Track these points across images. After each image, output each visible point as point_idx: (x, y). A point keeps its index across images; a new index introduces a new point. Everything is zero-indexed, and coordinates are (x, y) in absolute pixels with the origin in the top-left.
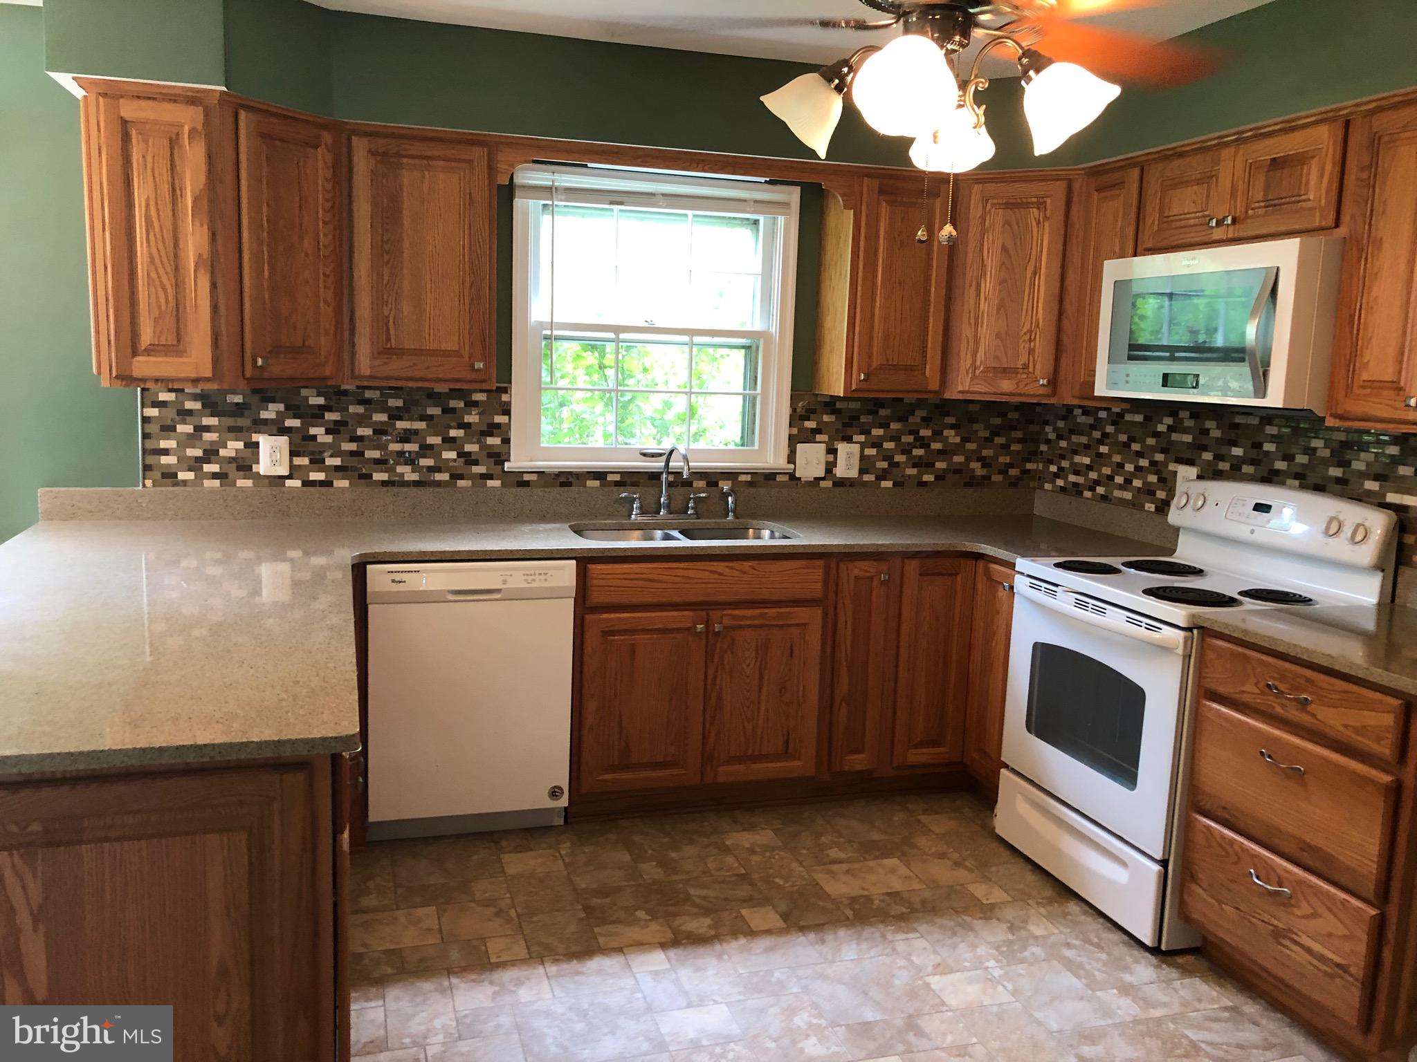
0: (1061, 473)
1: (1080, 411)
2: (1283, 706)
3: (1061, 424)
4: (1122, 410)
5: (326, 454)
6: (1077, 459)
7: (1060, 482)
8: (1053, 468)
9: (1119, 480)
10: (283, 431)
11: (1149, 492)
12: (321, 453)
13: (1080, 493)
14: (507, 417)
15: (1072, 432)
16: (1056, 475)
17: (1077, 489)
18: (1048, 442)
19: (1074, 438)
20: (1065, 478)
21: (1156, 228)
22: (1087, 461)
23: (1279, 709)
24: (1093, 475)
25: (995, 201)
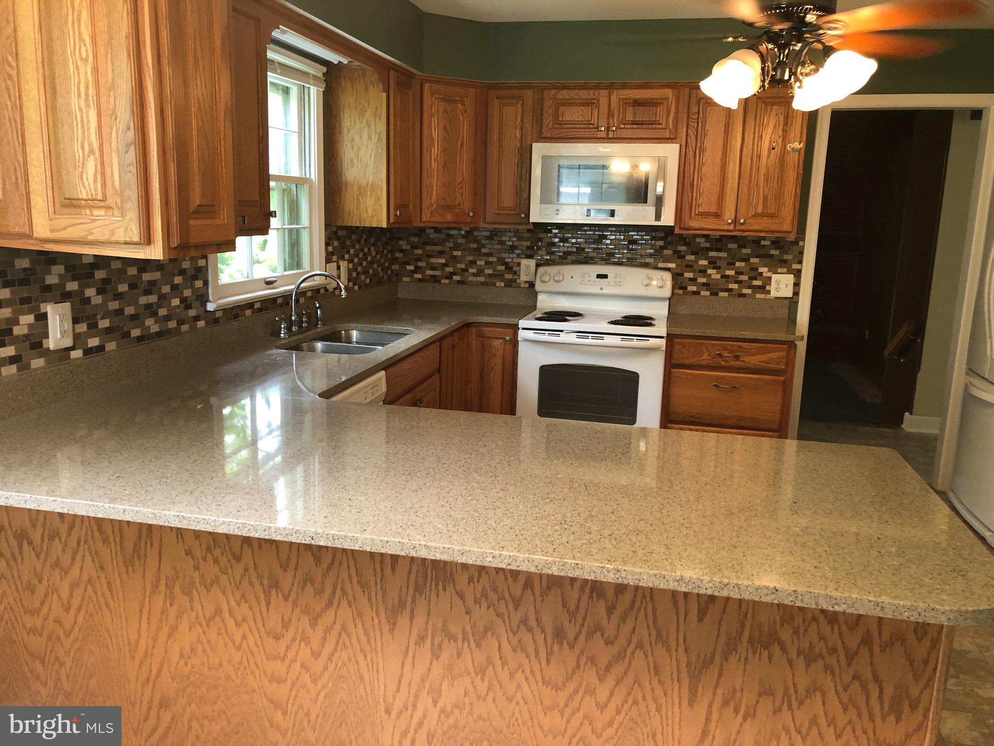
0: (417, 269)
1: (433, 230)
2: (724, 361)
3: (414, 239)
4: (471, 228)
5: (99, 317)
6: (433, 260)
7: (418, 276)
8: (411, 268)
9: (472, 270)
10: (65, 296)
11: (499, 276)
12: (95, 315)
13: (439, 281)
14: (205, 260)
15: (426, 243)
16: (413, 272)
17: (435, 279)
18: (402, 251)
19: (428, 248)
20: (423, 273)
21: (551, 126)
22: (443, 261)
23: (723, 363)
24: (449, 269)
25: (437, 96)
